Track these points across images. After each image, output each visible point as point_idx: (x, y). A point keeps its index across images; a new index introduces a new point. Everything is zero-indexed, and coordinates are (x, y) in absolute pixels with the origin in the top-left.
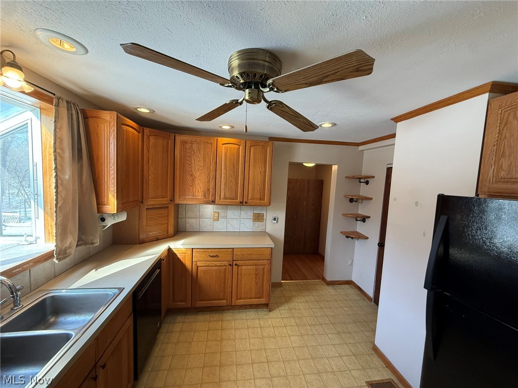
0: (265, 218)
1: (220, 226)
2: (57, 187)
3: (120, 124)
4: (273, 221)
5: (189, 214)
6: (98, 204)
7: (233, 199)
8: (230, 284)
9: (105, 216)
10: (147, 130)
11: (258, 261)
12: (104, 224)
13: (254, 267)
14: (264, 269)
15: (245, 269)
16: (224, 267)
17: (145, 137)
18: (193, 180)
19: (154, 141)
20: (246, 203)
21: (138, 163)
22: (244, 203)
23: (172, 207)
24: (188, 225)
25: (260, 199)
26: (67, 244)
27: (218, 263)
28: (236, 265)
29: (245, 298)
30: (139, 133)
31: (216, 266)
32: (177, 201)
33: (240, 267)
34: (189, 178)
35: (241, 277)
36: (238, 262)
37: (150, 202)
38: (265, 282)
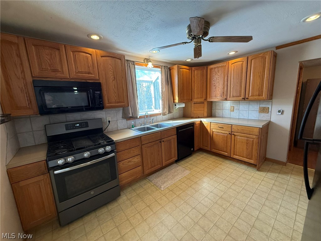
0: (270, 110)
1: (235, 114)
2: (162, 93)
3: (179, 69)
4: (278, 113)
5: (217, 107)
6: (173, 100)
7: (238, 97)
8: (229, 145)
9: (176, 104)
10: (193, 68)
11: (248, 135)
12: (176, 107)
13: (246, 138)
14: (253, 141)
15: (239, 139)
16: (227, 135)
17: (193, 71)
18: (216, 88)
19: (197, 73)
20: (247, 98)
21: (189, 83)
22: (246, 99)
23: (206, 103)
24: (216, 113)
25: (259, 95)
26: (165, 111)
27: (223, 132)
28: (233, 134)
29: (239, 156)
30: (190, 70)
31: (222, 133)
32: (208, 100)
33: (236, 136)
34: (214, 87)
35: (237, 142)
36: (235, 133)
37: (195, 100)
38: (254, 150)
